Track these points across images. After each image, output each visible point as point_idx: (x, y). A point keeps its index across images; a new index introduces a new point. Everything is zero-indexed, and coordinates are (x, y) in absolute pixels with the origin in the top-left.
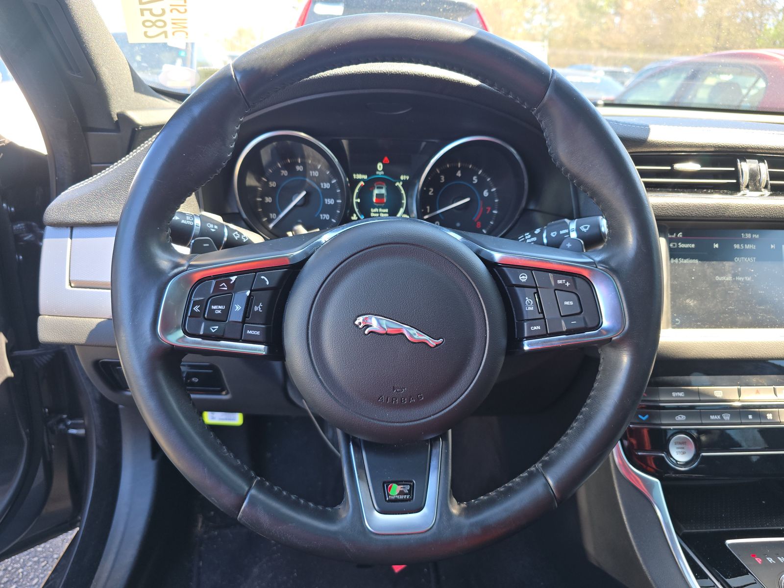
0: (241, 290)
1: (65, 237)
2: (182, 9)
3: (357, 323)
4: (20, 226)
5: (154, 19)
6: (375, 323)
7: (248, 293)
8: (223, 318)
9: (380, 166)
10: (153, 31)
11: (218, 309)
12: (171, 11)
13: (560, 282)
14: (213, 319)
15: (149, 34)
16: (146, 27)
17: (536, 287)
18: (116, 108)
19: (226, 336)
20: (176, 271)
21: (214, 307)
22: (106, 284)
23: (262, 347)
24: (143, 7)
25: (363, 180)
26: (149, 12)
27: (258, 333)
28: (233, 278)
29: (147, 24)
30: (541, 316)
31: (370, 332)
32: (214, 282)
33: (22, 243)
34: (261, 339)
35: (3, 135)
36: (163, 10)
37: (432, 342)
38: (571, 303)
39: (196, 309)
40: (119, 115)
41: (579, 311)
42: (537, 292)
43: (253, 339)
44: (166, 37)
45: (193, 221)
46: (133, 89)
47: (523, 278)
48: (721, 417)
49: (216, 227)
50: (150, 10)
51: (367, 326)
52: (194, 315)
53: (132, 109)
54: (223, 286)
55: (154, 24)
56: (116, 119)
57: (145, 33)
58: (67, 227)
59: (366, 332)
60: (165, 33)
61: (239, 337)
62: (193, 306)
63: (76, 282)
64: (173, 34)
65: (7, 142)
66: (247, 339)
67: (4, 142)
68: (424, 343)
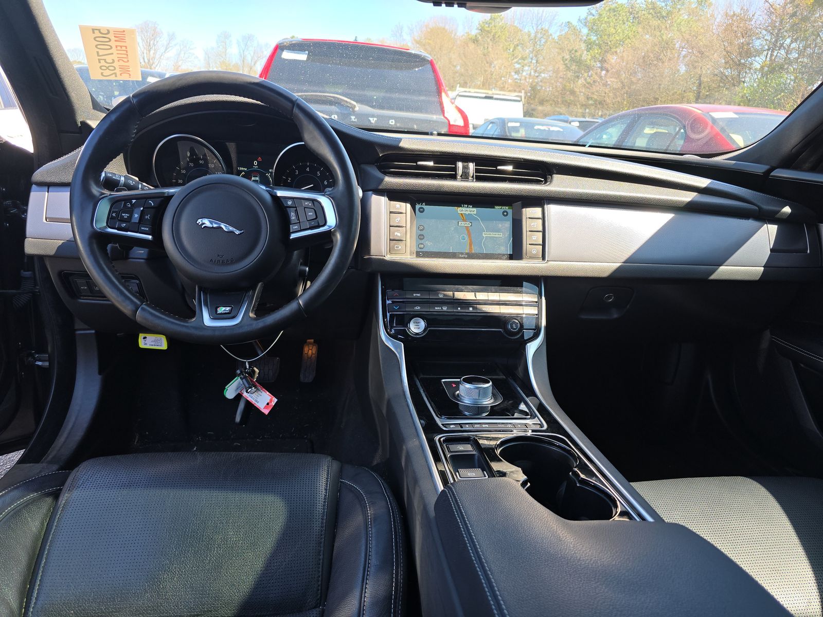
0: (138, 207)
1: (45, 191)
2: (125, 60)
3: (198, 222)
4: (8, 202)
5: (107, 65)
6: (207, 222)
7: (142, 209)
8: (128, 220)
9: (255, 163)
10: (107, 72)
11: (126, 216)
12: (119, 61)
13: (306, 203)
14: (123, 220)
15: (104, 74)
16: (102, 69)
17: (296, 207)
18: (80, 119)
19: (130, 229)
20: (103, 196)
21: (123, 215)
22: (67, 219)
23: (150, 237)
24: (99, 58)
25: (244, 171)
26: (104, 61)
27: (147, 229)
28: (134, 201)
29: (103, 68)
30: (298, 221)
31: (204, 227)
32: (123, 202)
33: (9, 215)
34: (149, 233)
35: (2, 136)
36: (113, 60)
37: (237, 232)
38: (312, 214)
39: (114, 215)
40: (81, 122)
41: (315, 217)
42: (297, 210)
43: (145, 232)
44: (116, 76)
45: (120, 178)
46: (92, 107)
47: (290, 203)
48: (442, 308)
49: (134, 183)
50: (105, 60)
51: (204, 224)
52: (113, 218)
53: (90, 119)
54: (128, 205)
55: (107, 68)
56: (80, 125)
57: (102, 74)
58: (46, 186)
59: (203, 227)
60: (115, 73)
61: (136, 230)
62: (112, 214)
63: (49, 218)
64: (121, 75)
65: (4, 141)
66: (141, 231)
67: (2, 141)
68: (232, 232)
